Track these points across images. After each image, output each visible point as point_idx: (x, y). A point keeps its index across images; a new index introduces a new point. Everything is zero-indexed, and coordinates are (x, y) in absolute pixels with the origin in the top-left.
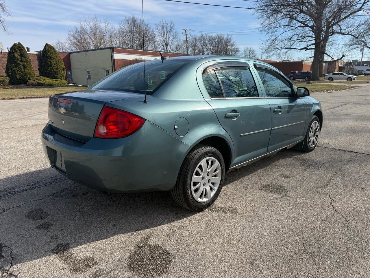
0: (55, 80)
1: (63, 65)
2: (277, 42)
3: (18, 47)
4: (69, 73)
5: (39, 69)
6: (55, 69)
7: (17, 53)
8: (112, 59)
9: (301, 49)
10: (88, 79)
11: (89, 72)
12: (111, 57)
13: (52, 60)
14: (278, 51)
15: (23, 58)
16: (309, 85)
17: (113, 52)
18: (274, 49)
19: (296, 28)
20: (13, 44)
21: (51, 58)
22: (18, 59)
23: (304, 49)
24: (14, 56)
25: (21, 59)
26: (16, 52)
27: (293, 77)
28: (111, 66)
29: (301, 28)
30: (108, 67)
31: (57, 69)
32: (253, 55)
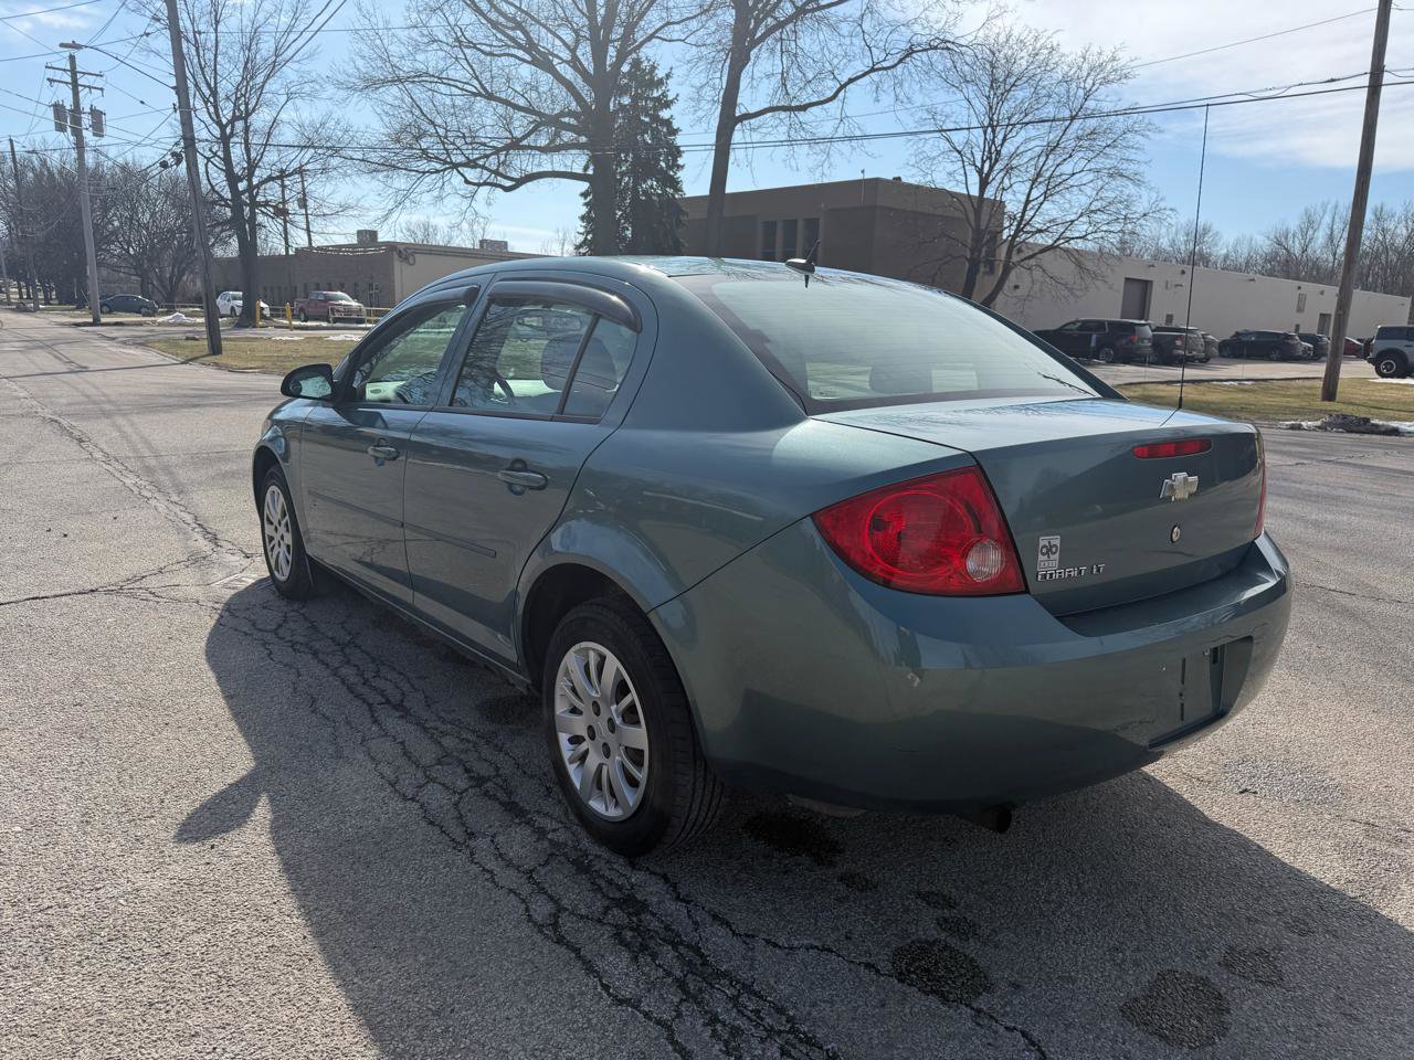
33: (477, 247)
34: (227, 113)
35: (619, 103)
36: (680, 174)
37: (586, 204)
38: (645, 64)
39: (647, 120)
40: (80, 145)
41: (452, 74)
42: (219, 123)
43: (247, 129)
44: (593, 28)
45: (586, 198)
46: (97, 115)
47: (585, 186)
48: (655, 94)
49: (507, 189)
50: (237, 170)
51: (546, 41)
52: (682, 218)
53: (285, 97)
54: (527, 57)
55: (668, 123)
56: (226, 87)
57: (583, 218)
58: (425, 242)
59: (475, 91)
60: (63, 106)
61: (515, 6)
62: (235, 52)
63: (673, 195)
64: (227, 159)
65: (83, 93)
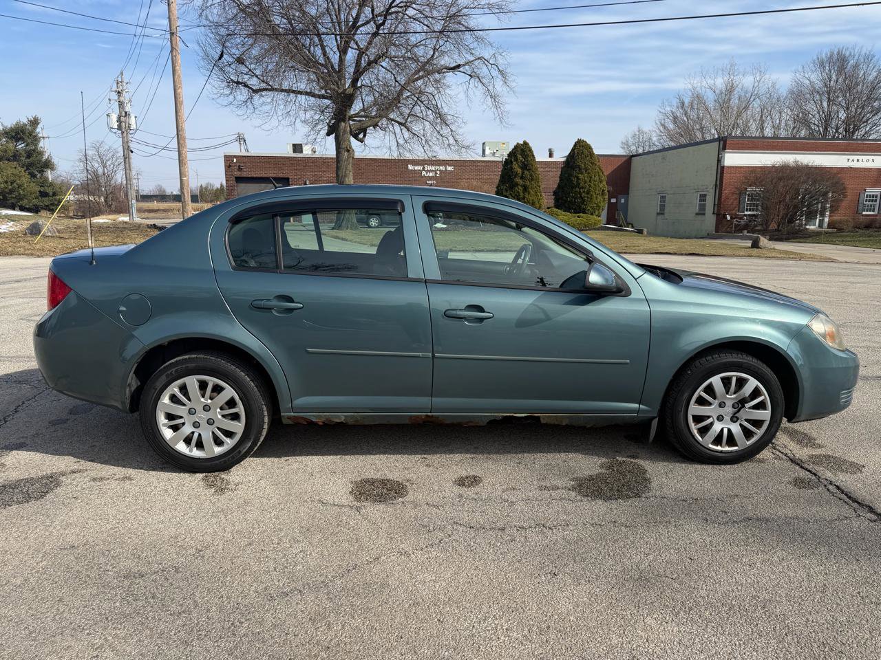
0: (578, 217)
1: (604, 183)
3: (522, 150)
4: (623, 201)
5: (555, 193)
6: (584, 192)
7: (517, 163)
8: (719, 167)
10: (658, 214)
11: (663, 198)
12: (718, 161)
13: (582, 173)
15: (526, 172)
17: (724, 148)
20: (515, 144)
21: (580, 169)
22: (516, 175)
24: (512, 168)
25: (523, 173)
26: (516, 160)
28: (714, 183)
30: (704, 187)
31: (588, 193)
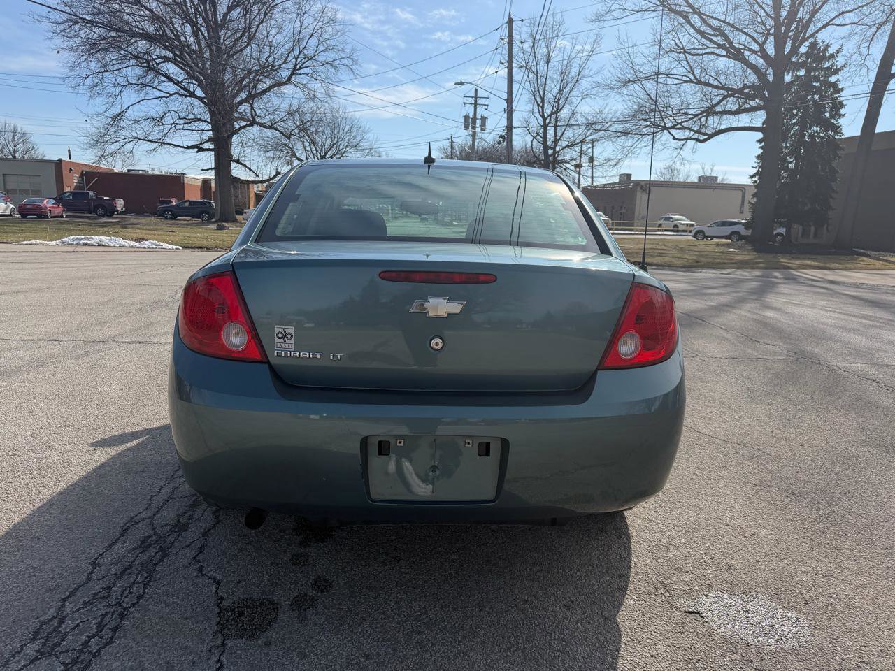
2: (124, 123)
9: (188, 148)
14: (129, 146)
16: (222, 231)
18: (116, 139)
19: (171, 95)
23: (193, 147)
27: (171, 211)
29: (180, 99)
32: (27, 145)
33: (696, 181)
34: (548, 112)
35: (796, 75)
36: (841, 121)
37: (761, 148)
38: (820, 45)
39: (817, 84)
40: (474, 135)
41: (675, 71)
42: (543, 116)
43: (556, 120)
44: (778, 25)
45: (761, 143)
46: (484, 119)
47: (760, 135)
48: (827, 65)
49: (701, 141)
50: (549, 143)
51: (740, 39)
52: (838, 152)
53: (581, 98)
54: (724, 53)
55: (835, 85)
56: (549, 97)
57: (758, 157)
58: (671, 180)
59: (688, 79)
60: (469, 116)
61: (721, 21)
62: (556, 76)
63: (833, 137)
64: (545, 138)
65: (479, 108)
